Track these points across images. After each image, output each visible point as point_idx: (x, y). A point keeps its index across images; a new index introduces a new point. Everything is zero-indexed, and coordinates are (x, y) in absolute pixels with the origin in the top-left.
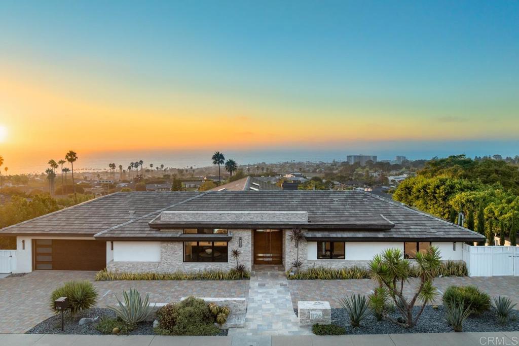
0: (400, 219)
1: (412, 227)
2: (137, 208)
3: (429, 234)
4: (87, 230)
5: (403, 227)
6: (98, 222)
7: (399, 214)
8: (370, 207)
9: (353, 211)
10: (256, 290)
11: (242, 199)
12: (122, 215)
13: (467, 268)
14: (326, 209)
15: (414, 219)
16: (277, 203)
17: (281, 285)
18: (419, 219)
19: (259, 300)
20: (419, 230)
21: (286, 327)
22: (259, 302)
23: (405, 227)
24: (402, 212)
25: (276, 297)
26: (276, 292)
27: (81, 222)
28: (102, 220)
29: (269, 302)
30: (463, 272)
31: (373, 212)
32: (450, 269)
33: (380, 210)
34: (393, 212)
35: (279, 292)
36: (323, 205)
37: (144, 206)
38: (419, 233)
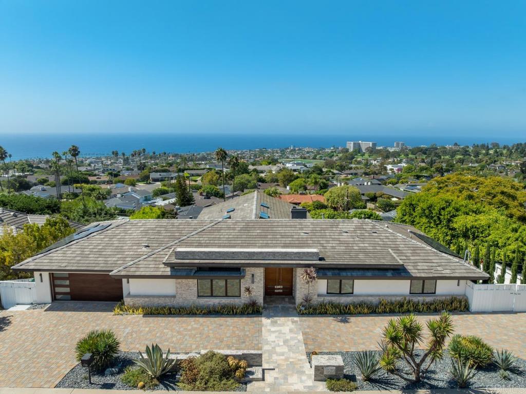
0: (408, 255)
1: (419, 264)
2: (149, 239)
3: (436, 272)
4: (102, 265)
5: (410, 264)
6: (113, 256)
7: (407, 249)
8: (379, 240)
9: (362, 245)
10: (268, 328)
11: (253, 229)
12: (136, 247)
13: (469, 303)
14: (336, 242)
15: (421, 254)
16: (287, 234)
17: (293, 322)
18: (426, 254)
19: (272, 342)
20: (426, 268)
21: (301, 381)
22: (272, 343)
23: (413, 264)
24: (410, 246)
25: (288, 337)
26: (288, 331)
27: (95, 256)
28: (116, 253)
29: (282, 344)
30: (465, 307)
31: (382, 246)
32: (453, 304)
33: (389, 243)
34: (401, 246)
35: (291, 331)
36: (333, 237)
37: (156, 237)
38: (426, 271)
